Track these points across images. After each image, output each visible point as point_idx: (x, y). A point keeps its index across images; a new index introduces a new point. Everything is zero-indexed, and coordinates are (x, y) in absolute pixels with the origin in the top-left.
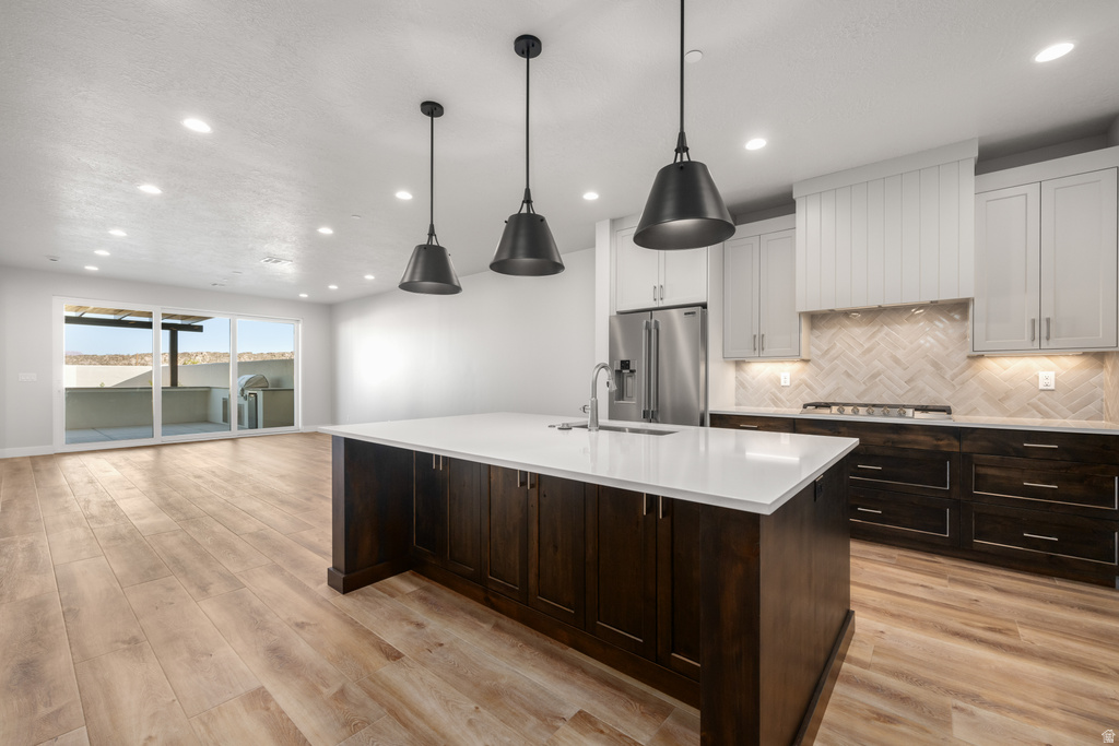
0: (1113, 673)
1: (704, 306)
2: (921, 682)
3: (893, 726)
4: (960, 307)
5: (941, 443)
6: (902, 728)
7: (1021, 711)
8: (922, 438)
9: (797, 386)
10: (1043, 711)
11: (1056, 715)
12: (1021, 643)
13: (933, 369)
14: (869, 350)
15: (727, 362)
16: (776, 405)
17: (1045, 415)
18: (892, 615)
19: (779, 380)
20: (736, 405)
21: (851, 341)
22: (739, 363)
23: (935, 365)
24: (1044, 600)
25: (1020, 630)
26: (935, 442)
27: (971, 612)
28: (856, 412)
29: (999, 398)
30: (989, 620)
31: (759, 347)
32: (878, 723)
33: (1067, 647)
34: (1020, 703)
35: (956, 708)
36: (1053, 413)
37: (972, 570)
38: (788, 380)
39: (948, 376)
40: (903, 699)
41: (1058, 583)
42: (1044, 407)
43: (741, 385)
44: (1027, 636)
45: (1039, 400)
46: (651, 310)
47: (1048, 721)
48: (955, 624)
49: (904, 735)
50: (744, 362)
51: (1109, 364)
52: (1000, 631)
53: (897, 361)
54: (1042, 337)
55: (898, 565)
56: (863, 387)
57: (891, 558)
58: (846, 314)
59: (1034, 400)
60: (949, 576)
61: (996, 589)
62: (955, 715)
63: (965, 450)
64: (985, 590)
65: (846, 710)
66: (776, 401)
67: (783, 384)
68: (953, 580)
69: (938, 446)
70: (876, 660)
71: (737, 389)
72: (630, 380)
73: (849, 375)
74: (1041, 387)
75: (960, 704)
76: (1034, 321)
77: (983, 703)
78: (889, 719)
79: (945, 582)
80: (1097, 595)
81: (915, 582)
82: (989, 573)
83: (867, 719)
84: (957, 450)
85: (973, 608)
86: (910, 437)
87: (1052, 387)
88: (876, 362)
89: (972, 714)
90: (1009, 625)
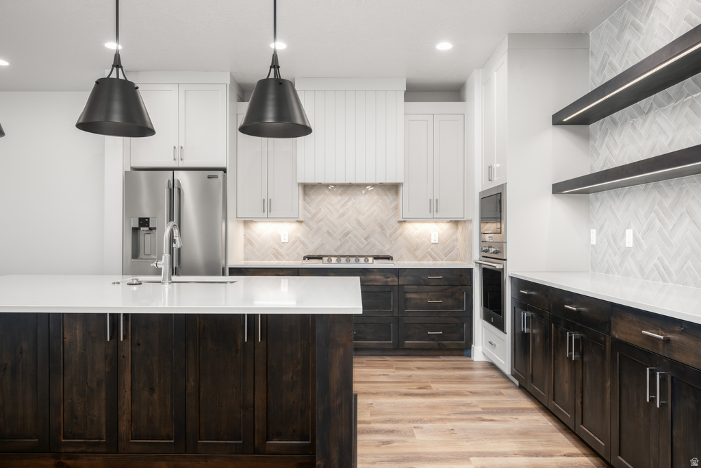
0: (469, 393)
1: (224, 170)
2: (397, 421)
3: (391, 445)
4: (394, 188)
5: (389, 280)
6: (395, 444)
7: (440, 420)
8: (378, 277)
9: (294, 243)
10: (448, 417)
11: (452, 417)
12: (434, 391)
13: (380, 230)
14: (342, 215)
15: (238, 221)
16: (277, 258)
17: (434, 259)
18: (374, 394)
19: (280, 238)
20: (246, 259)
21: (331, 206)
22: (247, 223)
23: (381, 226)
24: (438, 369)
25: (432, 385)
26: (385, 280)
27: (409, 382)
28: (339, 261)
29: (413, 249)
30: (418, 384)
31: (267, 209)
32: (384, 446)
33: (451, 388)
34: (439, 417)
35: (414, 427)
36: (437, 257)
37: (404, 361)
38: (287, 238)
39: (388, 235)
40: (391, 432)
41: (442, 358)
42: (433, 254)
43: (249, 242)
44: (436, 387)
45: (432, 249)
46: (173, 169)
47: (450, 420)
48: (404, 390)
49: (396, 446)
50: (252, 221)
51: (460, 227)
52: (424, 388)
53: (359, 223)
54: (434, 211)
55: (367, 366)
56: (339, 243)
57: (363, 363)
58: (327, 185)
59: (429, 250)
60: (395, 366)
61: (417, 368)
62: (415, 431)
63: (400, 283)
64: (413, 370)
65: (367, 446)
66: (277, 255)
67: (283, 241)
68: (397, 369)
69: (387, 282)
70: (373, 418)
71: (245, 245)
72: (148, 237)
73: (330, 234)
74: (432, 242)
75: (416, 425)
76: (431, 200)
77: (424, 422)
78: (388, 443)
79: (394, 370)
80: (458, 361)
81: (380, 373)
82: (412, 361)
83: (378, 446)
84: (397, 284)
85: (410, 380)
86: (372, 277)
87: (437, 242)
88: (347, 225)
89: (422, 428)
90: (427, 384)
